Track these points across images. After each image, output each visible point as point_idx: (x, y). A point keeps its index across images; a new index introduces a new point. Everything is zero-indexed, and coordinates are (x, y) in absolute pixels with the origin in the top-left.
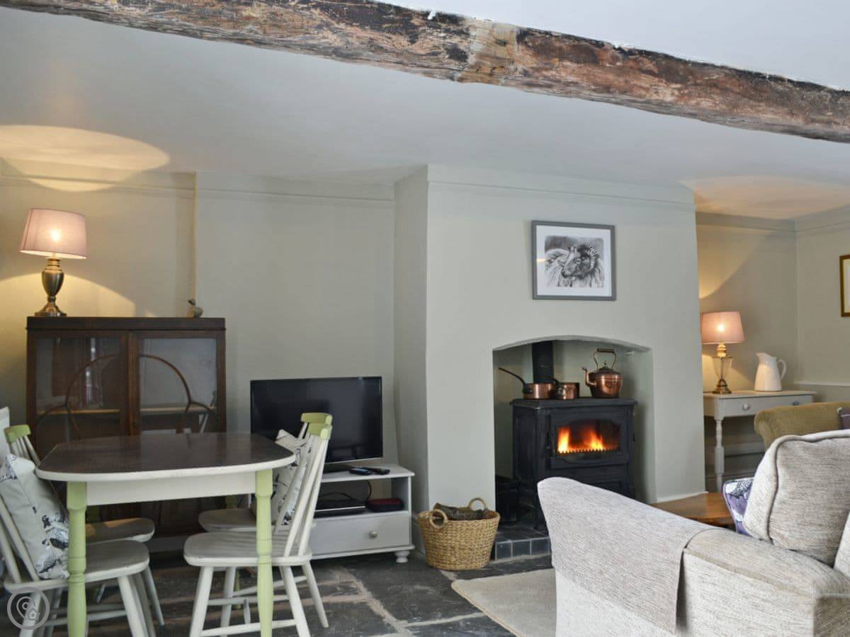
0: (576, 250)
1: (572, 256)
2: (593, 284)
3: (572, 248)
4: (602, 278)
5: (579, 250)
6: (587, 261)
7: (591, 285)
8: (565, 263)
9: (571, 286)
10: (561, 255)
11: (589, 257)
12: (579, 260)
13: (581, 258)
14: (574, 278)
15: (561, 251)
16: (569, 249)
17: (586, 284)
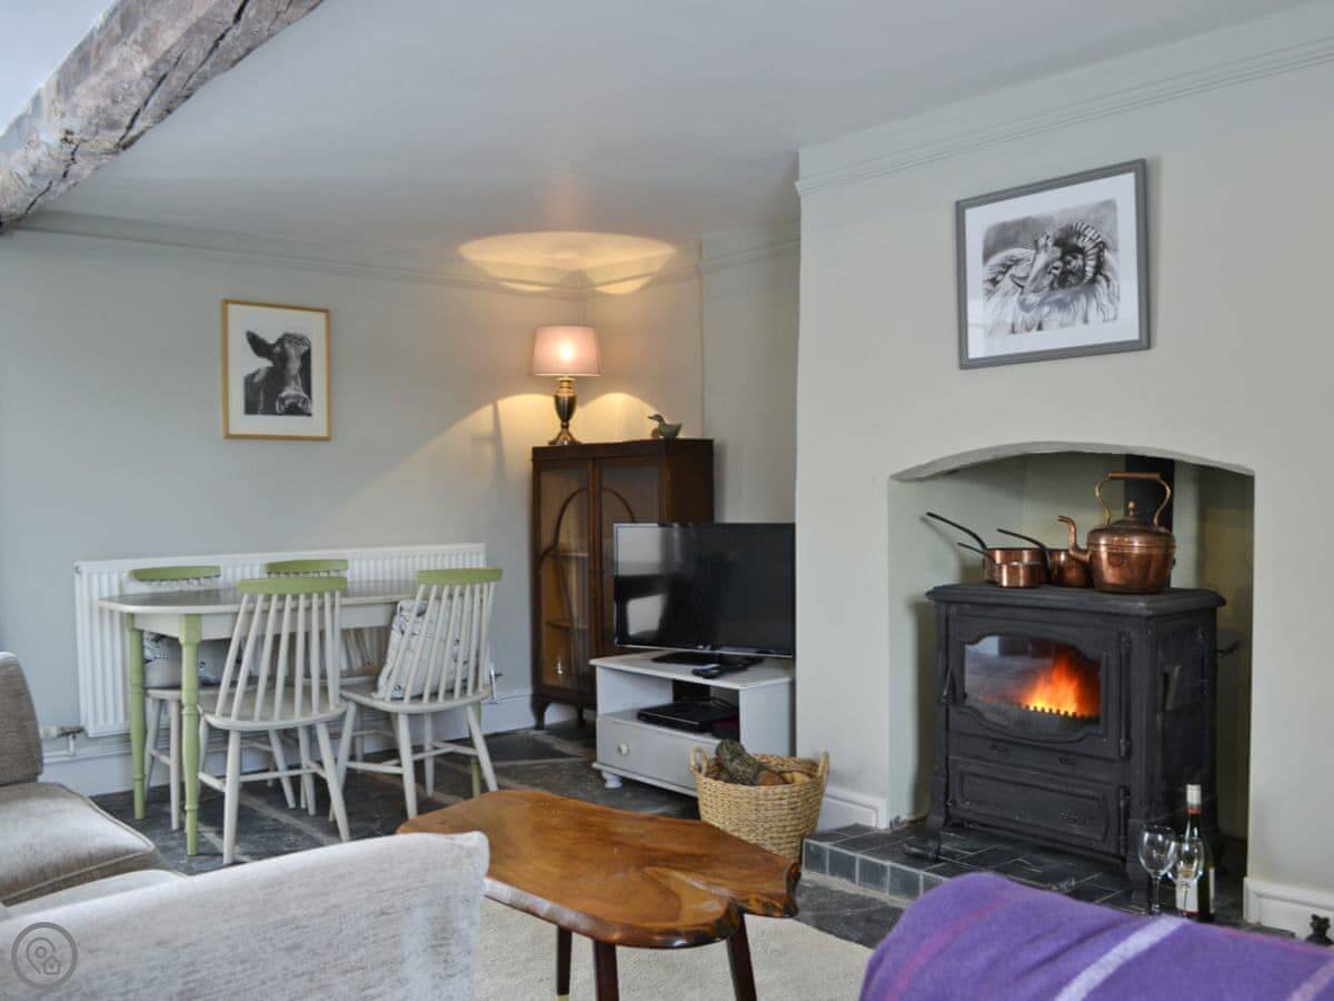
0: (1050, 244)
1: (1042, 259)
2: (1092, 314)
3: (1042, 241)
4: (1114, 298)
5: (1057, 243)
6: (1076, 263)
7: (1086, 321)
8: (1025, 278)
9: (1040, 327)
10: (1017, 262)
11: (1081, 251)
12: (1058, 264)
13: (1062, 258)
14: (1046, 309)
15: (1017, 252)
16: (1036, 242)
17: (1074, 319)
